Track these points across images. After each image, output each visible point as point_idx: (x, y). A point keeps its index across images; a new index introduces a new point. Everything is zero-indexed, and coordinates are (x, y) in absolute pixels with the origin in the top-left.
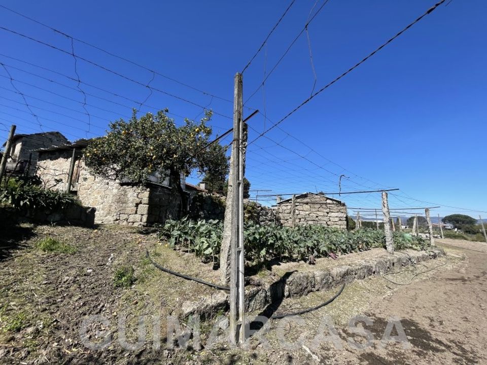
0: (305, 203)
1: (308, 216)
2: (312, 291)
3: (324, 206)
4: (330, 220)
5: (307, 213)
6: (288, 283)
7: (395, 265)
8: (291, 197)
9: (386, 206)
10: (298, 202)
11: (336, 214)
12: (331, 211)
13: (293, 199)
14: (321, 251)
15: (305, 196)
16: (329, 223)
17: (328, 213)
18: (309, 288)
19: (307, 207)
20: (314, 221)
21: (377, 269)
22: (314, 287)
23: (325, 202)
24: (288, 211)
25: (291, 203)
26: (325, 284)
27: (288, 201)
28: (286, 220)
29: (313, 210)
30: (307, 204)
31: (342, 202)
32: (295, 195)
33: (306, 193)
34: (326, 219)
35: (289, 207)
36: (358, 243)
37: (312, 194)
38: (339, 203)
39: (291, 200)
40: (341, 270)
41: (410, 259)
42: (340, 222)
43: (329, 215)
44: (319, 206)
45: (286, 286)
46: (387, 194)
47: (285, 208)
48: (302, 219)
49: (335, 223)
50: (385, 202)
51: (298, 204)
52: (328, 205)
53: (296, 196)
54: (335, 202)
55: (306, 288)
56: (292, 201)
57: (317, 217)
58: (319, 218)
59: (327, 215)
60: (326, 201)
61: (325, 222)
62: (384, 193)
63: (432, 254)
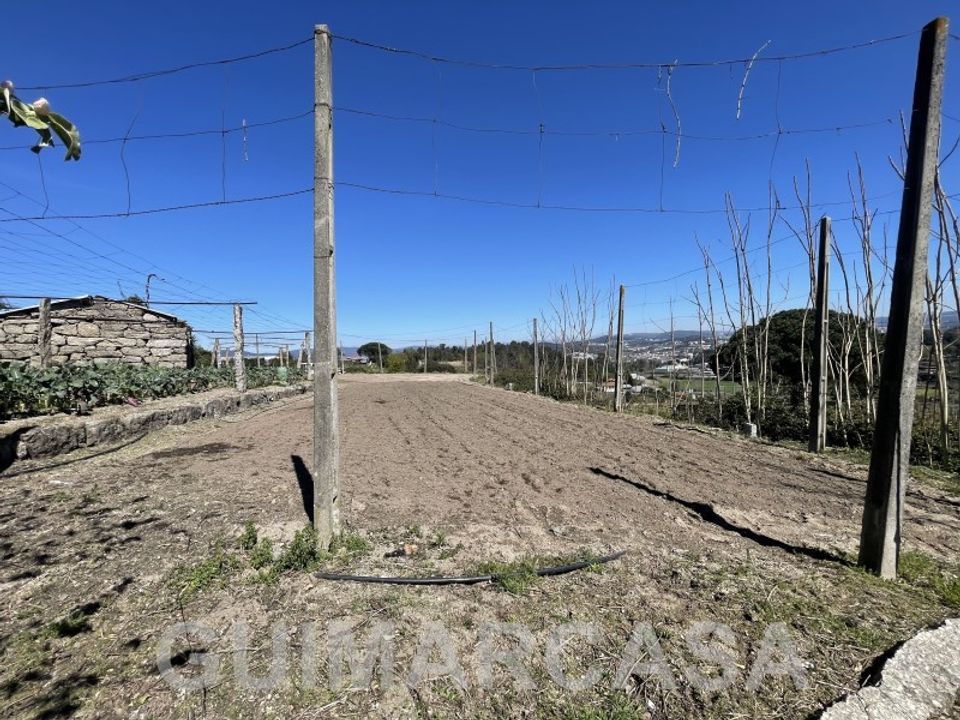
0: (85, 320)
1: (93, 347)
2: (78, 447)
3: (137, 326)
4: (151, 354)
5: (90, 340)
6: (25, 439)
7: (242, 404)
8: (39, 304)
9: (238, 325)
10: (63, 317)
11: (166, 342)
12: (155, 335)
13: (41, 309)
14: (109, 398)
15: (85, 303)
16: (147, 359)
17: (146, 341)
18: (74, 442)
19: (92, 327)
20: (111, 357)
21: (210, 411)
22: (85, 442)
23: (140, 318)
24: (29, 337)
25: (37, 317)
26: (107, 435)
27: (28, 312)
28: (23, 359)
29: (108, 334)
30: (90, 320)
31: (180, 319)
32: (48, 300)
33: (86, 296)
34: (140, 351)
35: (31, 328)
36: (189, 381)
37: (106, 299)
38: (173, 321)
39: (36, 310)
40: (140, 415)
41: (265, 396)
42: (174, 357)
43: (148, 345)
44: (125, 326)
45: (21, 443)
46: (241, 309)
47: (19, 330)
48: (74, 356)
49: (165, 359)
50: (238, 320)
51: (62, 321)
52: (147, 325)
53: (53, 302)
54: (163, 319)
55: (67, 443)
56: (41, 315)
57: (118, 348)
58: (125, 350)
59: (143, 343)
60: (142, 315)
61: (140, 359)
62: (237, 308)
63: (300, 388)
